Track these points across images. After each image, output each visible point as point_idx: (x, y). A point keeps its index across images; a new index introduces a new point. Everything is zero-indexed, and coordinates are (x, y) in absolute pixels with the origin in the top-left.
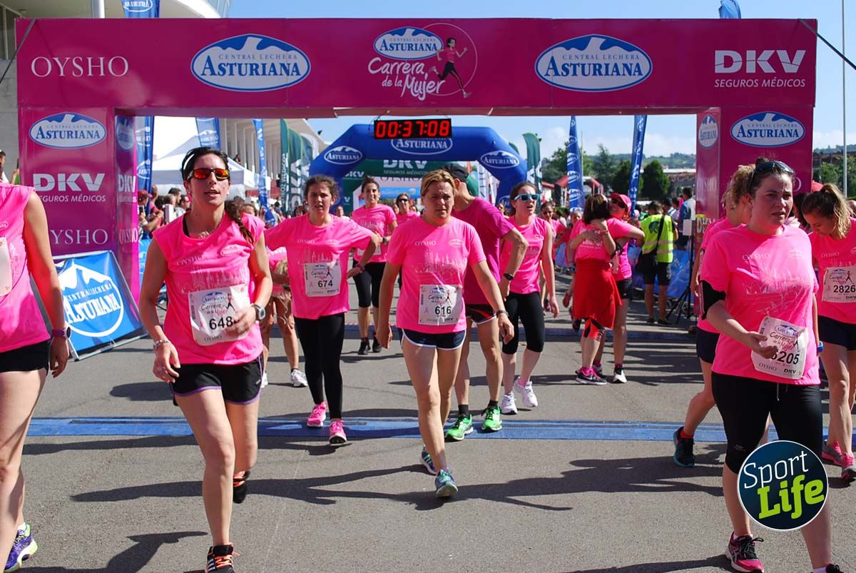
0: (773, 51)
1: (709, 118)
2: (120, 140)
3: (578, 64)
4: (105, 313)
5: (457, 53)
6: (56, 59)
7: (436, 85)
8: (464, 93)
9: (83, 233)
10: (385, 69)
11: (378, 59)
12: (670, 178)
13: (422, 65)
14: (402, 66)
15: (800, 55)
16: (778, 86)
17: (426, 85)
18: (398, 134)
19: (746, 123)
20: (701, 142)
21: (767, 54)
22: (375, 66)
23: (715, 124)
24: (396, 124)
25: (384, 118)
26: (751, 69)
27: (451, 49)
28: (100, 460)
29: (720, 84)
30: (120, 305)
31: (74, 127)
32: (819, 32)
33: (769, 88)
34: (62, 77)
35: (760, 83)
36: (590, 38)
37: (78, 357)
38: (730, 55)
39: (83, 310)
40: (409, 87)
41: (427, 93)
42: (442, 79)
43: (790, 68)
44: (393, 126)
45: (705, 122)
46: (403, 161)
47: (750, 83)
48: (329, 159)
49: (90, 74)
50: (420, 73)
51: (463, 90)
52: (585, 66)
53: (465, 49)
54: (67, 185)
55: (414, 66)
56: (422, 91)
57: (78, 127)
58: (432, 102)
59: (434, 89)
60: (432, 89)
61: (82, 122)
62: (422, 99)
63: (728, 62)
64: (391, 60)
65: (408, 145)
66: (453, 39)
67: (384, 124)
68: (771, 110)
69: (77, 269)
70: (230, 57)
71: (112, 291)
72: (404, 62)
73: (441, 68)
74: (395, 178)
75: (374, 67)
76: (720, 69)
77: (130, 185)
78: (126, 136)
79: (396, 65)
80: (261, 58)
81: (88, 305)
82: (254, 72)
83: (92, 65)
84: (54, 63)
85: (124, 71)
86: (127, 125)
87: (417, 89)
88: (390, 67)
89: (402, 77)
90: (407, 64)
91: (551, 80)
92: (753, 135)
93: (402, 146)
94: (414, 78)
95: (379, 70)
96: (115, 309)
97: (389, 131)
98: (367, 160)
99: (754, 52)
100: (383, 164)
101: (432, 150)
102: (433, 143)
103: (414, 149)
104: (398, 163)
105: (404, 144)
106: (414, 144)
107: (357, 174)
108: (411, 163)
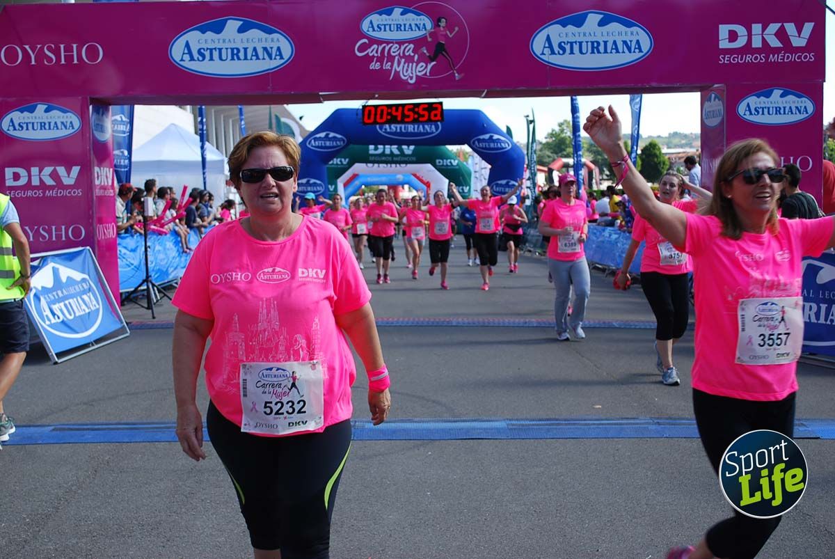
0: (780, 24)
1: (713, 95)
2: (96, 130)
3: (576, 42)
4: (84, 313)
6: (27, 47)
7: (426, 67)
8: (456, 75)
9: (59, 229)
10: (373, 51)
11: (365, 40)
12: (669, 158)
13: (412, 46)
14: (391, 48)
15: (808, 27)
16: (785, 60)
17: (417, 66)
18: (387, 119)
19: (753, 101)
20: (706, 121)
21: (774, 27)
22: (363, 48)
23: (721, 102)
24: (386, 108)
25: (372, 103)
26: (757, 43)
27: (442, 29)
28: (86, 469)
29: (724, 60)
30: (99, 304)
31: (47, 118)
32: (828, 4)
33: (777, 63)
34: (33, 65)
35: (767, 57)
36: (587, 14)
37: (57, 360)
38: (735, 29)
39: (61, 310)
40: (398, 70)
41: (417, 76)
42: (433, 61)
43: (799, 42)
44: (382, 111)
45: (709, 100)
47: (756, 58)
48: (312, 146)
49: (63, 62)
50: (410, 55)
51: (455, 72)
52: (583, 44)
53: (457, 29)
54: (40, 179)
55: (403, 48)
56: (412, 73)
57: (51, 117)
58: (423, 86)
59: (425, 71)
60: (422, 71)
61: (55, 113)
62: (412, 82)
63: (733, 36)
64: (379, 42)
65: (394, 129)
66: (443, 18)
67: (373, 109)
68: (778, 86)
69: (53, 268)
70: (209, 41)
71: (90, 289)
72: (392, 43)
73: (432, 48)
74: (381, 165)
75: (361, 50)
76: (724, 44)
77: (107, 177)
78: (102, 126)
79: (384, 48)
80: (242, 42)
82: (235, 57)
83: (65, 52)
84: (25, 52)
85: (98, 58)
86: (102, 115)
87: (407, 70)
88: (378, 49)
89: (391, 59)
90: (397, 45)
91: (547, 60)
92: (761, 113)
93: (388, 130)
94: (403, 60)
95: (366, 53)
96: (93, 308)
97: (378, 116)
98: (351, 145)
99: (760, 25)
100: (368, 150)
101: (420, 134)
102: (421, 126)
103: (401, 134)
104: (384, 148)
105: (390, 128)
106: (401, 128)
107: (341, 161)
108: (397, 148)
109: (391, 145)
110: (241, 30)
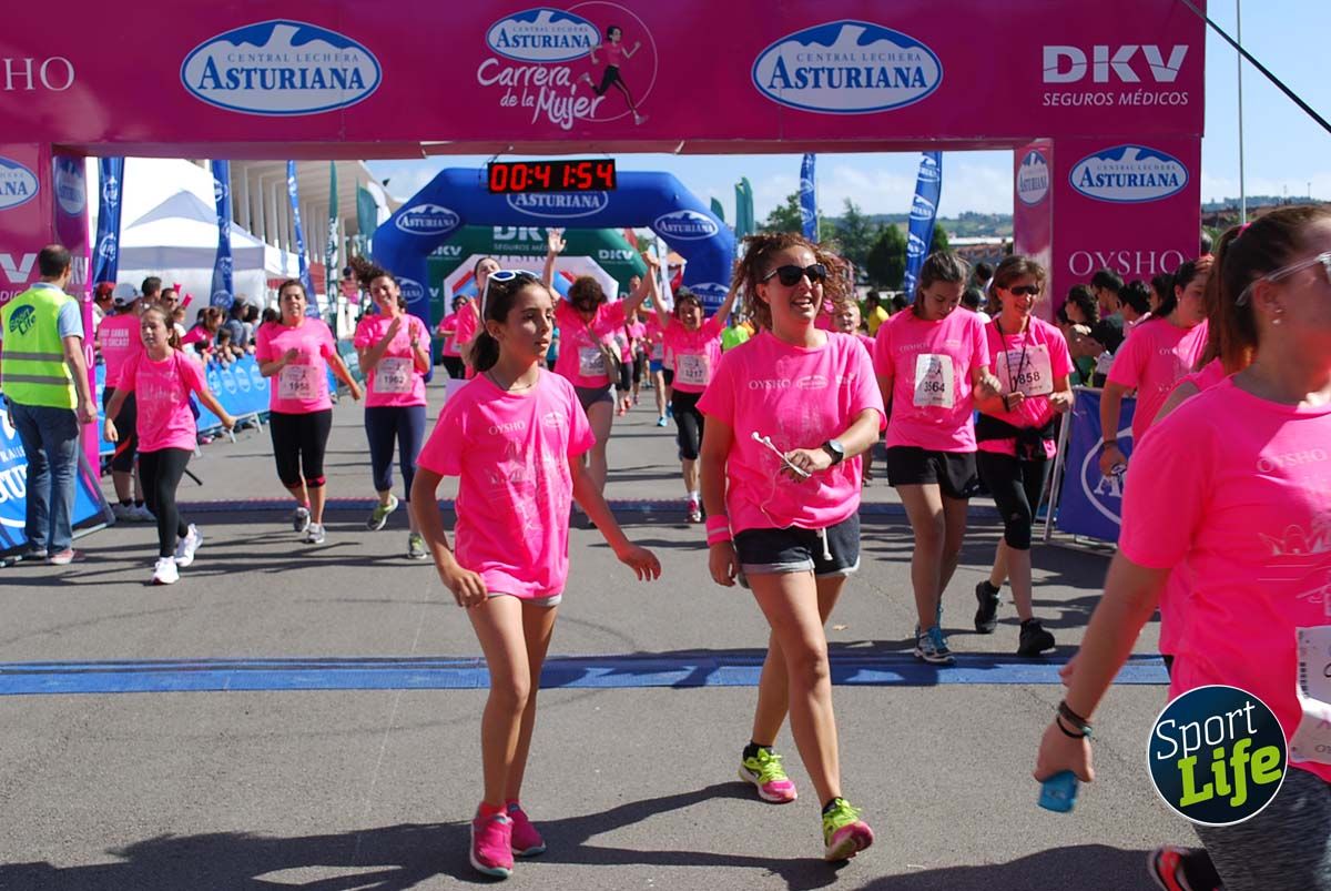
0: (1137, 47)
1: (1033, 155)
2: (62, 197)
3: (823, 69)
5: (624, 51)
7: (590, 104)
8: (637, 117)
10: (506, 77)
11: (493, 61)
13: (567, 71)
14: (533, 74)
15: (1179, 53)
16: (1144, 103)
17: (574, 102)
18: (525, 185)
19: (1094, 164)
20: (1022, 195)
21: (1127, 52)
22: (489, 73)
23: (1045, 166)
24: (525, 168)
25: (503, 158)
26: (1101, 75)
27: (614, 44)
28: (51, 735)
29: (1051, 100)
32: (1209, 16)
33: (1130, 107)
35: (1116, 98)
36: (840, 26)
38: (1068, 53)
39: (5, 483)
40: (545, 107)
41: (575, 118)
42: (600, 95)
43: (1165, 74)
44: (519, 172)
45: (1027, 162)
46: (525, 229)
47: (1099, 99)
48: (404, 226)
49: (10, 87)
50: (564, 85)
51: (635, 112)
52: (834, 72)
53: (638, 45)
55: (552, 74)
56: (567, 114)
58: (584, 132)
59: (587, 111)
60: (584, 110)
62: (567, 127)
63: (1065, 64)
64: (516, 63)
65: (535, 202)
66: (617, 27)
67: (505, 170)
68: (1134, 142)
70: (246, 58)
72: (537, 65)
74: (512, 258)
76: (1051, 76)
78: (72, 190)
79: (524, 72)
80: (298, 60)
81: (12, 475)
82: (287, 84)
83: (12, 71)
85: (66, 81)
86: (73, 172)
87: (559, 109)
88: (514, 74)
89: (534, 90)
90: (544, 69)
91: (778, 96)
92: (1106, 183)
93: (525, 203)
94: (553, 93)
95: (496, 79)
97: (513, 179)
98: (467, 227)
100: (492, 233)
101: (575, 210)
102: (576, 198)
103: (545, 209)
104: (518, 232)
105: (528, 201)
106: (545, 200)
107: (449, 250)
108: (539, 232)
109: (528, 227)
110: (297, 41)
